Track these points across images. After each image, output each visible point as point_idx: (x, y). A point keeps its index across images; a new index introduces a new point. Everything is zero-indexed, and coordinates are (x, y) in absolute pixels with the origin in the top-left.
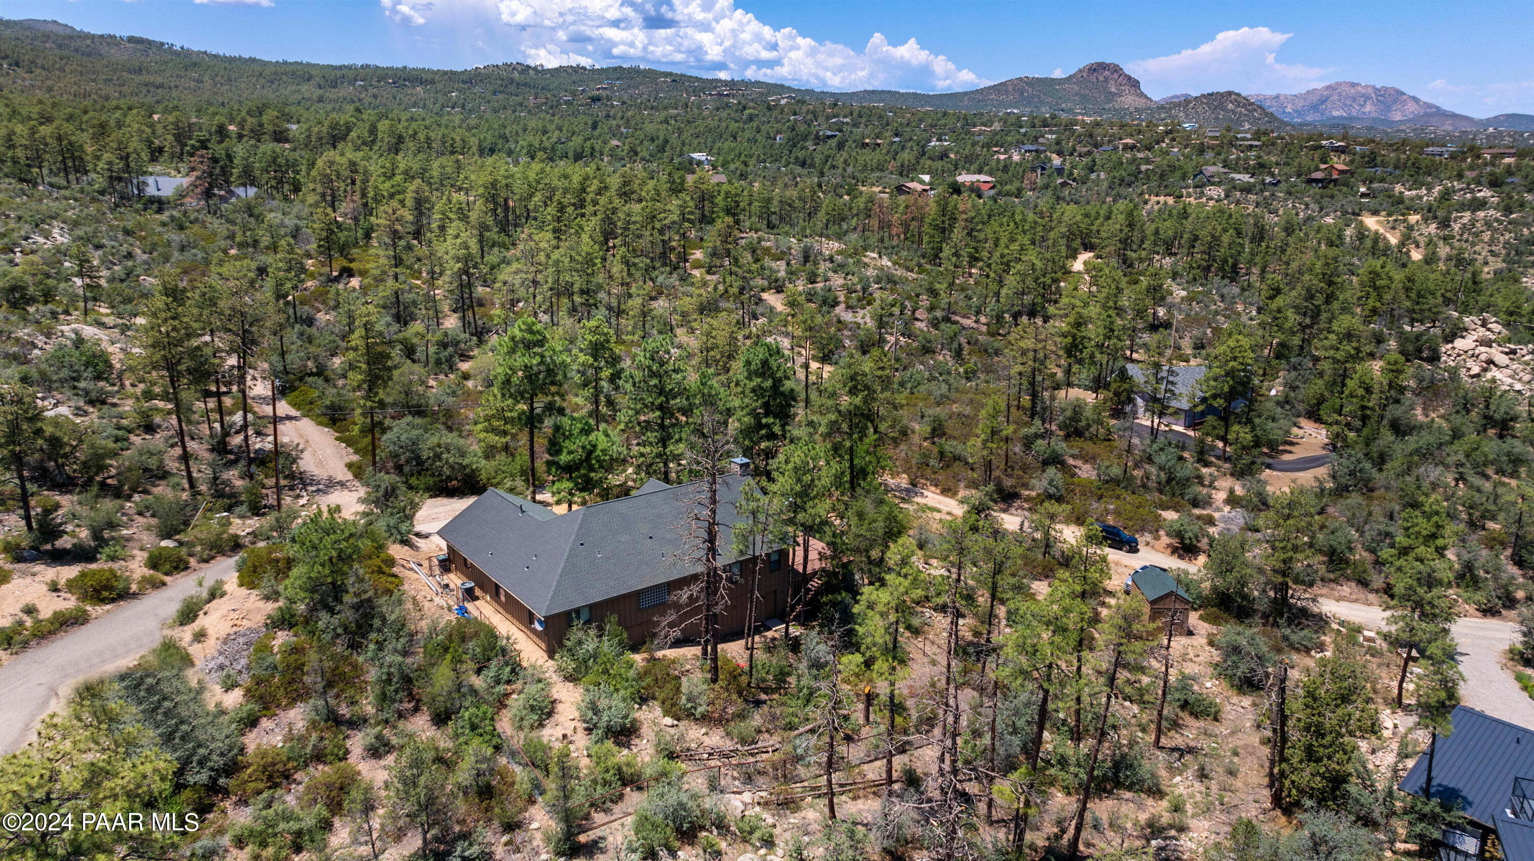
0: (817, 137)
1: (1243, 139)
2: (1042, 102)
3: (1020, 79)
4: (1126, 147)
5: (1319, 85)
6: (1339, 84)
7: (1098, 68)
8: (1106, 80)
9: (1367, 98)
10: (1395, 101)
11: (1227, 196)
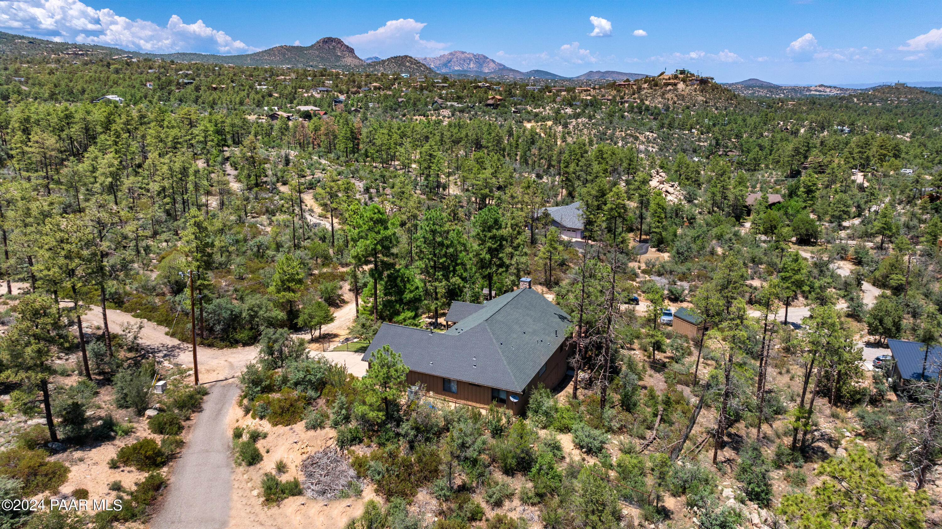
0: (178, 84)
1: (438, 83)
2: (298, 61)
3: (282, 47)
4: (376, 88)
5: (447, 53)
6: (456, 52)
7: (328, 41)
8: (334, 48)
9: (471, 60)
10: (484, 62)
11: (453, 115)
